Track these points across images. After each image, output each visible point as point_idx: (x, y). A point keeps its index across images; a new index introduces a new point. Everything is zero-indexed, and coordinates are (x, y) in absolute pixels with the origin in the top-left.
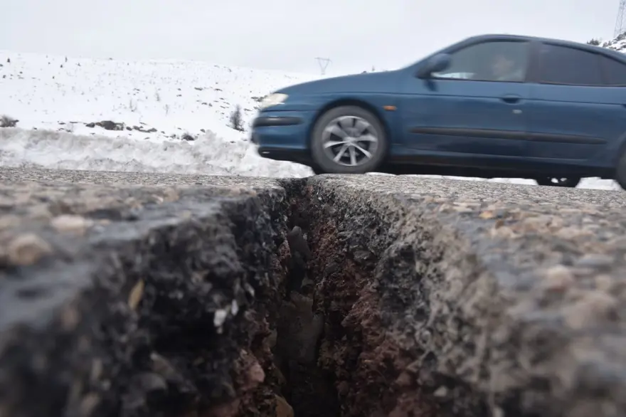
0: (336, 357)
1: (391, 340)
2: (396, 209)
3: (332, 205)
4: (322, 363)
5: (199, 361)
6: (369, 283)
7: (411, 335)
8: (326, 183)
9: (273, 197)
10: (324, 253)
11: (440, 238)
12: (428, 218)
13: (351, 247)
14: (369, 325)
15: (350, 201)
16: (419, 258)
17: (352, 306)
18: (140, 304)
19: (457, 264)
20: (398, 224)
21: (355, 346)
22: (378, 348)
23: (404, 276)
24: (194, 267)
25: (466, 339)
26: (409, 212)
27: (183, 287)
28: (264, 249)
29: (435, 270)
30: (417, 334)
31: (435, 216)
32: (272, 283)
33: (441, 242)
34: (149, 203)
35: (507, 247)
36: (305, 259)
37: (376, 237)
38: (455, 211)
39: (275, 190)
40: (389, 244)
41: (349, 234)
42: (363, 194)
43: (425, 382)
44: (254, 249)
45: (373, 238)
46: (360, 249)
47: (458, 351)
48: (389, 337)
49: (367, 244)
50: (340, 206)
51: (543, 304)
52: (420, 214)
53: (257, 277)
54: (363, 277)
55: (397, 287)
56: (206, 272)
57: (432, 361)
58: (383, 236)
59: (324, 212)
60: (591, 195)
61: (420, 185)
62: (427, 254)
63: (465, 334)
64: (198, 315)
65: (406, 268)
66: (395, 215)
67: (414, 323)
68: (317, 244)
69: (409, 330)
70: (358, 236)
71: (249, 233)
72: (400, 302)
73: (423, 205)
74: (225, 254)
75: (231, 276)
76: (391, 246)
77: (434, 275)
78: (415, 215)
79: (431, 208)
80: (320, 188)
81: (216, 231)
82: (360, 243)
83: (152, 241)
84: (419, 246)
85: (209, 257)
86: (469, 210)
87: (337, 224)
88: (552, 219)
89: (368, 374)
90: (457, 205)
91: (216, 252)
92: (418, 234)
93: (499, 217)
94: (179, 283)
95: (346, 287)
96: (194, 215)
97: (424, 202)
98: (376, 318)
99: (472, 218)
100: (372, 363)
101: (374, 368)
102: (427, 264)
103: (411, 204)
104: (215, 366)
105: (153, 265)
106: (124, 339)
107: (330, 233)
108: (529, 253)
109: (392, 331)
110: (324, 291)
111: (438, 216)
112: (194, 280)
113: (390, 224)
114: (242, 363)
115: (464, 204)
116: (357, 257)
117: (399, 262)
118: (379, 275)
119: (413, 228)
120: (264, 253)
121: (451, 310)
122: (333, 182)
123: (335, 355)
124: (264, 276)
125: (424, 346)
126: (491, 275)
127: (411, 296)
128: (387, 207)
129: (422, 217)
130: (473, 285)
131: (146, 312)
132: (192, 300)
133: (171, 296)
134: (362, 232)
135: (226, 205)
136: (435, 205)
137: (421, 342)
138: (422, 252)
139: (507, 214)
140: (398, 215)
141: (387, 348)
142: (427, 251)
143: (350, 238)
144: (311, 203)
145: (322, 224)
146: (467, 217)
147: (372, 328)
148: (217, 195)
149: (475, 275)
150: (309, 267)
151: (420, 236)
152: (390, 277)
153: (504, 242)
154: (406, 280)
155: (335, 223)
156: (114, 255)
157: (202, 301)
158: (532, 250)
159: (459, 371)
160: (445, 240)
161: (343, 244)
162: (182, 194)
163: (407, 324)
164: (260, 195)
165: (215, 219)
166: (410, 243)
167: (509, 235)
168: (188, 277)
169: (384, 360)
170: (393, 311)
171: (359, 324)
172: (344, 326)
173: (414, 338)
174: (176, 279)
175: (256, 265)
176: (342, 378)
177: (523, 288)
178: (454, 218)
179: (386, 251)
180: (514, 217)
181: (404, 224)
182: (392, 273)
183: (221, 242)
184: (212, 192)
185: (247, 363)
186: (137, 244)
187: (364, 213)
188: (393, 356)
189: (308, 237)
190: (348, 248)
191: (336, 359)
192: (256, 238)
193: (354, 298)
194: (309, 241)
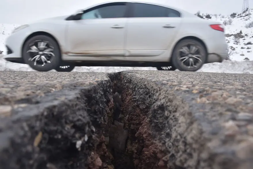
0: (133, 149)
1: (156, 145)
2: (156, 88)
3: (130, 84)
4: (128, 150)
5: (71, 163)
6: (146, 118)
7: (164, 144)
8: (128, 75)
9: (105, 84)
10: (127, 104)
11: (175, 102)
12: (171, 92)
13: (138, 103)
14: (146, 137)
15: (138, 83)
16: (167, 110)
17: (139, 127)
18: (41, 143)
19: (184, 115)
20: (157, 94)
21: (141, 145)
22: (151, 146)
23: (160, 117)
24: (66, 123)
25: (188, 151)
26: (162, 89)
27: (61, 133)
28: (101, 107)
29: (174, 116)
30: (167, 144)
31: (173, 92)
32: (105, 121)
33: (176, 104)
34: (48, 92)
35: (205, 109)
36: (120, 106)
37: (148, 99)
38: (181, 90)
39: (106, 81)
40: (154, 103)
41: (137, 97)
42: (143, 80)
43: (170, 166)
44: (96, 108)
45: (147, 99)
46: (142, 104)
47: (185, 156)
48: (155, 143)
49: (145, 102)
50: (134, 85)
51: (225, 142)
52: (166, 90)
53: (98, 120)
54: (144, 115)
55: (158, 121)
56: (72, 124)
57: (174, 158)
58: (151, 99)
59: (127, 87)
60: (236, 77)
61: (166, 75)
62: (170, 108)
63: (188, 149)
64: (69, 144)
65: (161, 114)
66: (156, 90)
67: (165, 139)
68: (125, 100)
69: (163, 142)
70: (141, 98)
71: (94, 101)
72: (159, 128)
73: (168, 86)
74: (81, 115)
75: (84, 125)
76: (155, 104)
77: (173, 118)
78: (164, 91)
79: (171, 88)
80: (125, 77)
81: (76, 105)
82: (142, 101)
83: (45, 113)
84: (166, 105)
85: (73, 118)
86: (187, 89)
87: (133, 92)
88: (223, 92)
89: (146, 158)
90: (182, 87)
91: (76, 115)
92: (166, 100)
93: (200, 92)
94: (59, 131)
95: (137, 119)
96: (66, 99)
97: (168, 85)
98: (149, 134)
99: (189, 93)
100: (148, 154)
101: (149, 156)
102: (170, 113)
103: (162, 86)
104: (78, 165)
105: (46, 124)
106: (31, 162)
107: (130, 95)
108: (215, 111)
109: (156, 141)
110: (128, 120)
111: (175, 92)
112: (66, 129)
113: (154, 94)
114: (92, 158)
115: (185, 86)
116: (141, 107)
117: (158, 111)
118: (150, 116)
119: (163, 96)
120: (101, 109)
121: (181, 137)
122: (130, 75)
123: (133, 148)
124: (101, 119)
125: (170, 150)
126: (199, 125)
127: (164, 126)
128: (153, 87)
129: (168, 92)
130: (190, 127)
131: (44, 146)
132: (65, 138)
133: (56, 137)
134: (143, 97)
135: (83, 91)
136: (173, 86)
137: (168, 148)
138: (168, 107)
139: (204, 91)
140: (157, 90)
141: (154, 148)
142: (170, 107)
143: (138, 99)
144: (122, 83)
145: (127, 91)
146: (187, 93)
147: (148, 138)
148: (79, 86)
149: (191, 123)
150: (122, 110)
151: (167, 100)
152: (154, 117)
153: (203, 106)
154: (161, 119)
155: (132, 91)
156: (25, 125)
157: (70, 138)
158: (216, 109)
159: (185, 165)
160: (178, 103)
161: (135, 101)
162: (63, 87)
163: (162, 139)
164: (98, 84)
165: (76, 100)
166: (163, 103)
167: (205, 102)
168: (63, 127)
169: (153, 153)
170: (157, 132)
171: (142, 136)
172: (136, 136)
173: (166, 146)
174: (58, 129)
175: (97, 115)
176: (136, 158)
177: (214, 133)
178: (181, 93)
179: (153, 106)
180: (207, 92)
181: (160, 94)
182: (155, 116)
183: (79, 109)
184: (77, 84)
185: (94, 158)
186: (37, 117)
187: (143, 88)
188: (157, 152)
189: (121, 97)
190: (137, 103)
191: (133, 150)
192: (97, 103)
193: (140, 124)
194: (122, 98)
